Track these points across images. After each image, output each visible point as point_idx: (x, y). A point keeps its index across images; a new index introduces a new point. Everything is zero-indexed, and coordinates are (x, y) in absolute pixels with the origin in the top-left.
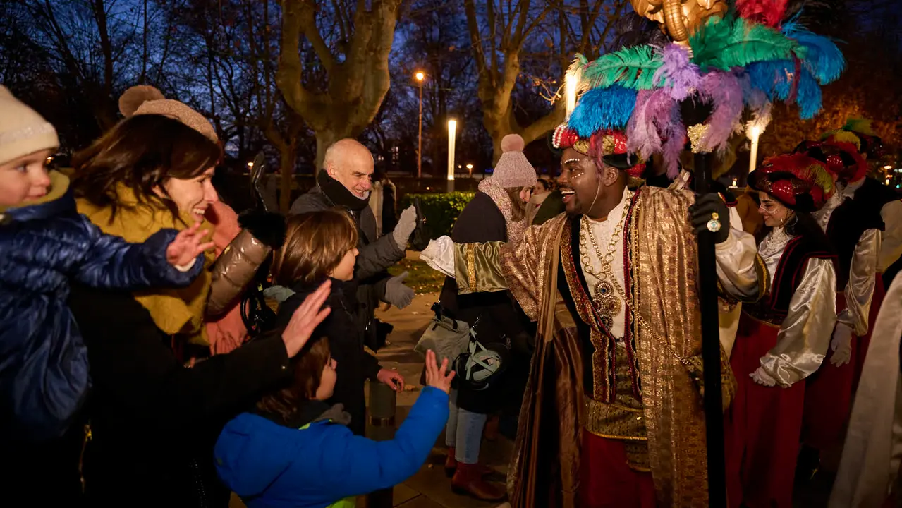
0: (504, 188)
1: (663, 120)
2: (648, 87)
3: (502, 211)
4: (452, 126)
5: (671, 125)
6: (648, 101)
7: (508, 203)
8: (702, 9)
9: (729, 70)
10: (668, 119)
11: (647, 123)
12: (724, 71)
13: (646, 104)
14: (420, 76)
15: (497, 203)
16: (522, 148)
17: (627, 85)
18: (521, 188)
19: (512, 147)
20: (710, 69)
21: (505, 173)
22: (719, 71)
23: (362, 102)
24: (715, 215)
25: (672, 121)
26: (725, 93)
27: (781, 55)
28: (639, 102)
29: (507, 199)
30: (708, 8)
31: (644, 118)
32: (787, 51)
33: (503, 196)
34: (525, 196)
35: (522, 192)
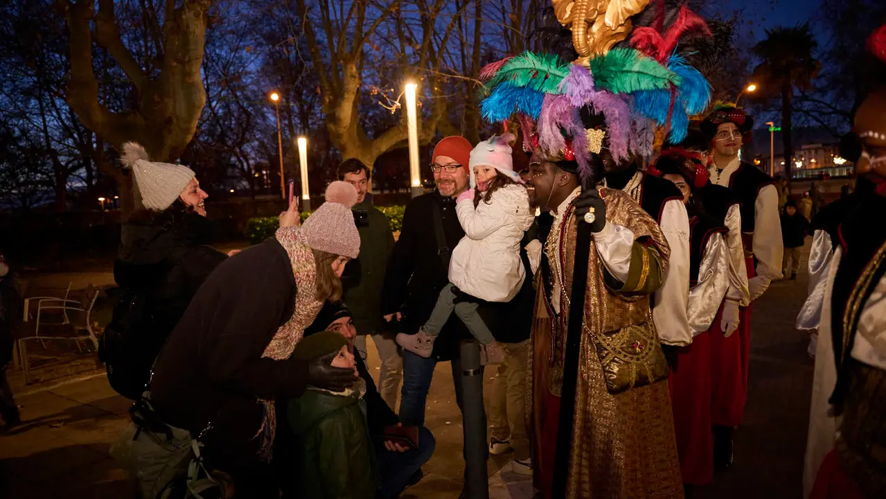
0: (313, 250)
1: (566, 121)
2: (553, 92)
3: (297, 281)
4: (302, 144)
5: (573, 125)
6: (551, 105)
7: (310, 274)
8: (608, 28)
9: (617, 93)
10: (570, 121)
11: (551, 124)
12: (613, 93)
13: (550, 108)
14: (275, 97)
15: (294, 267)
16: (353, 203)
17: (536, 88)
18: (335, 256)
19: (340, 199)
20: (602, 88)
21: (320, 229)
22: (610, 92)
23: (175, 121)
24: (592, 210)
25: (573, 122)
26: (614, 111)
27: (661, 85)
28: (545, 105)
29: (311, 267)
30: (613, 29)
31: (548, 120)
32: (666, 81)
33: (307, 261)
34: (337, 269)
35: (335, 262)
